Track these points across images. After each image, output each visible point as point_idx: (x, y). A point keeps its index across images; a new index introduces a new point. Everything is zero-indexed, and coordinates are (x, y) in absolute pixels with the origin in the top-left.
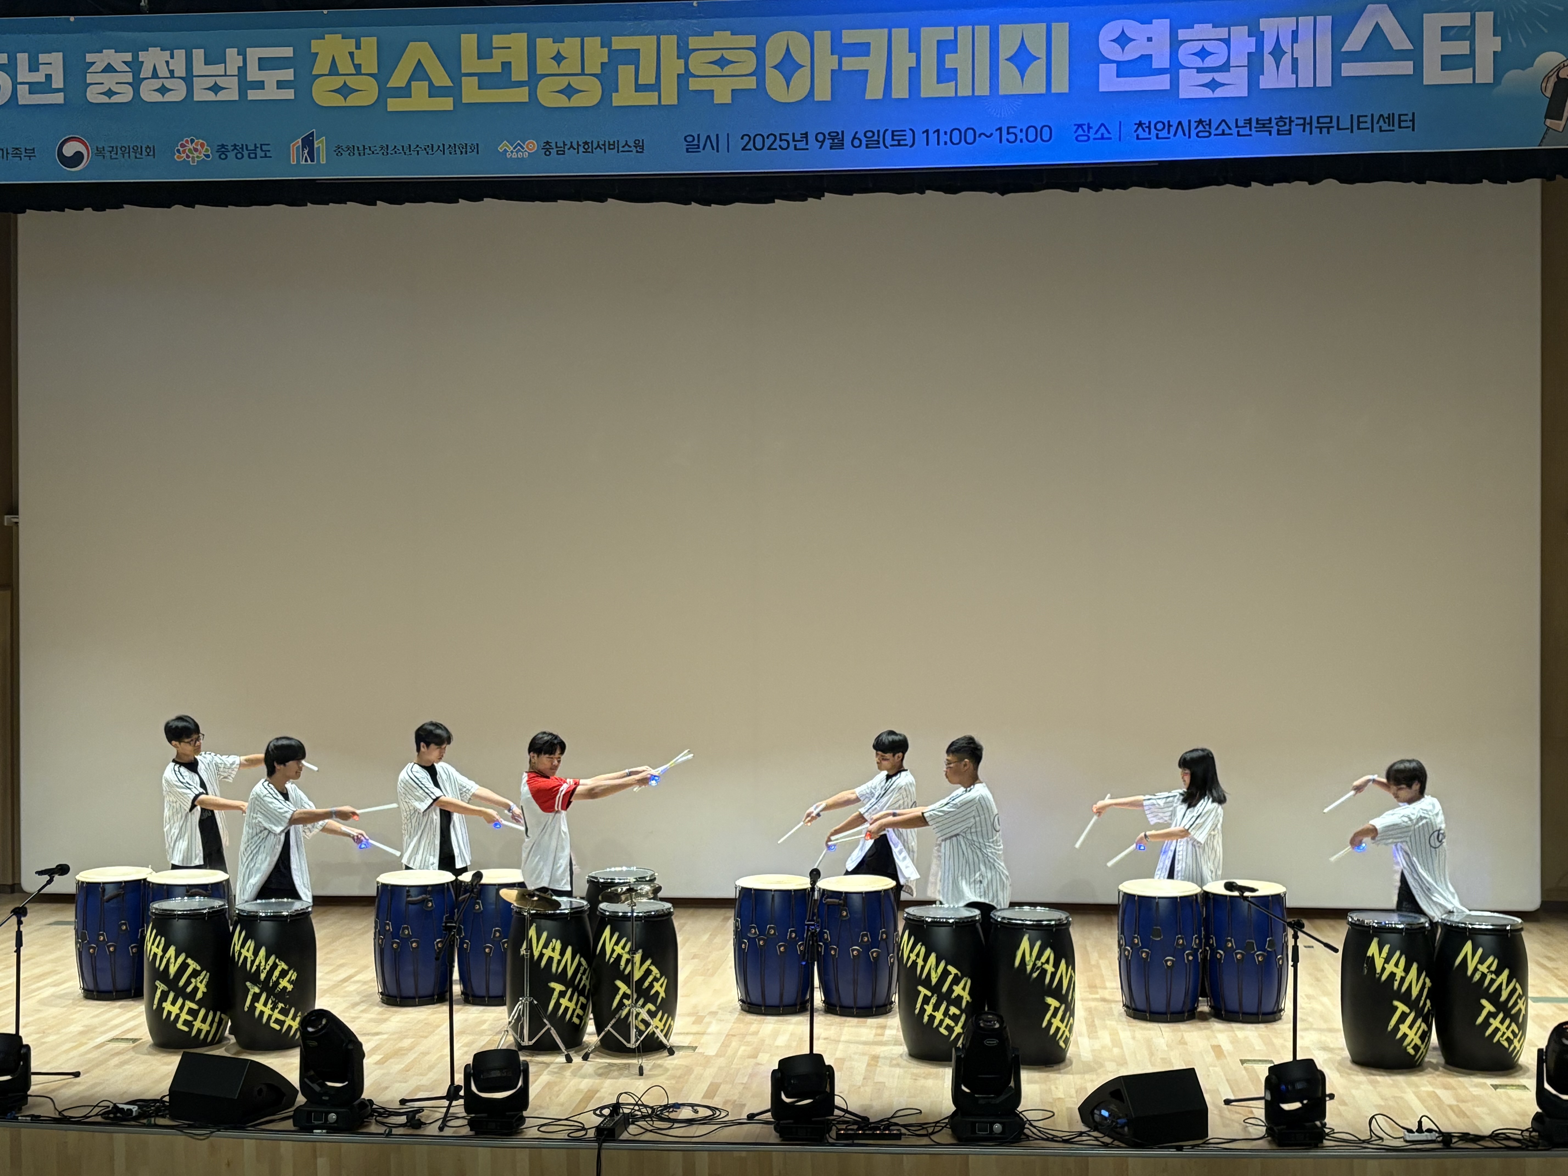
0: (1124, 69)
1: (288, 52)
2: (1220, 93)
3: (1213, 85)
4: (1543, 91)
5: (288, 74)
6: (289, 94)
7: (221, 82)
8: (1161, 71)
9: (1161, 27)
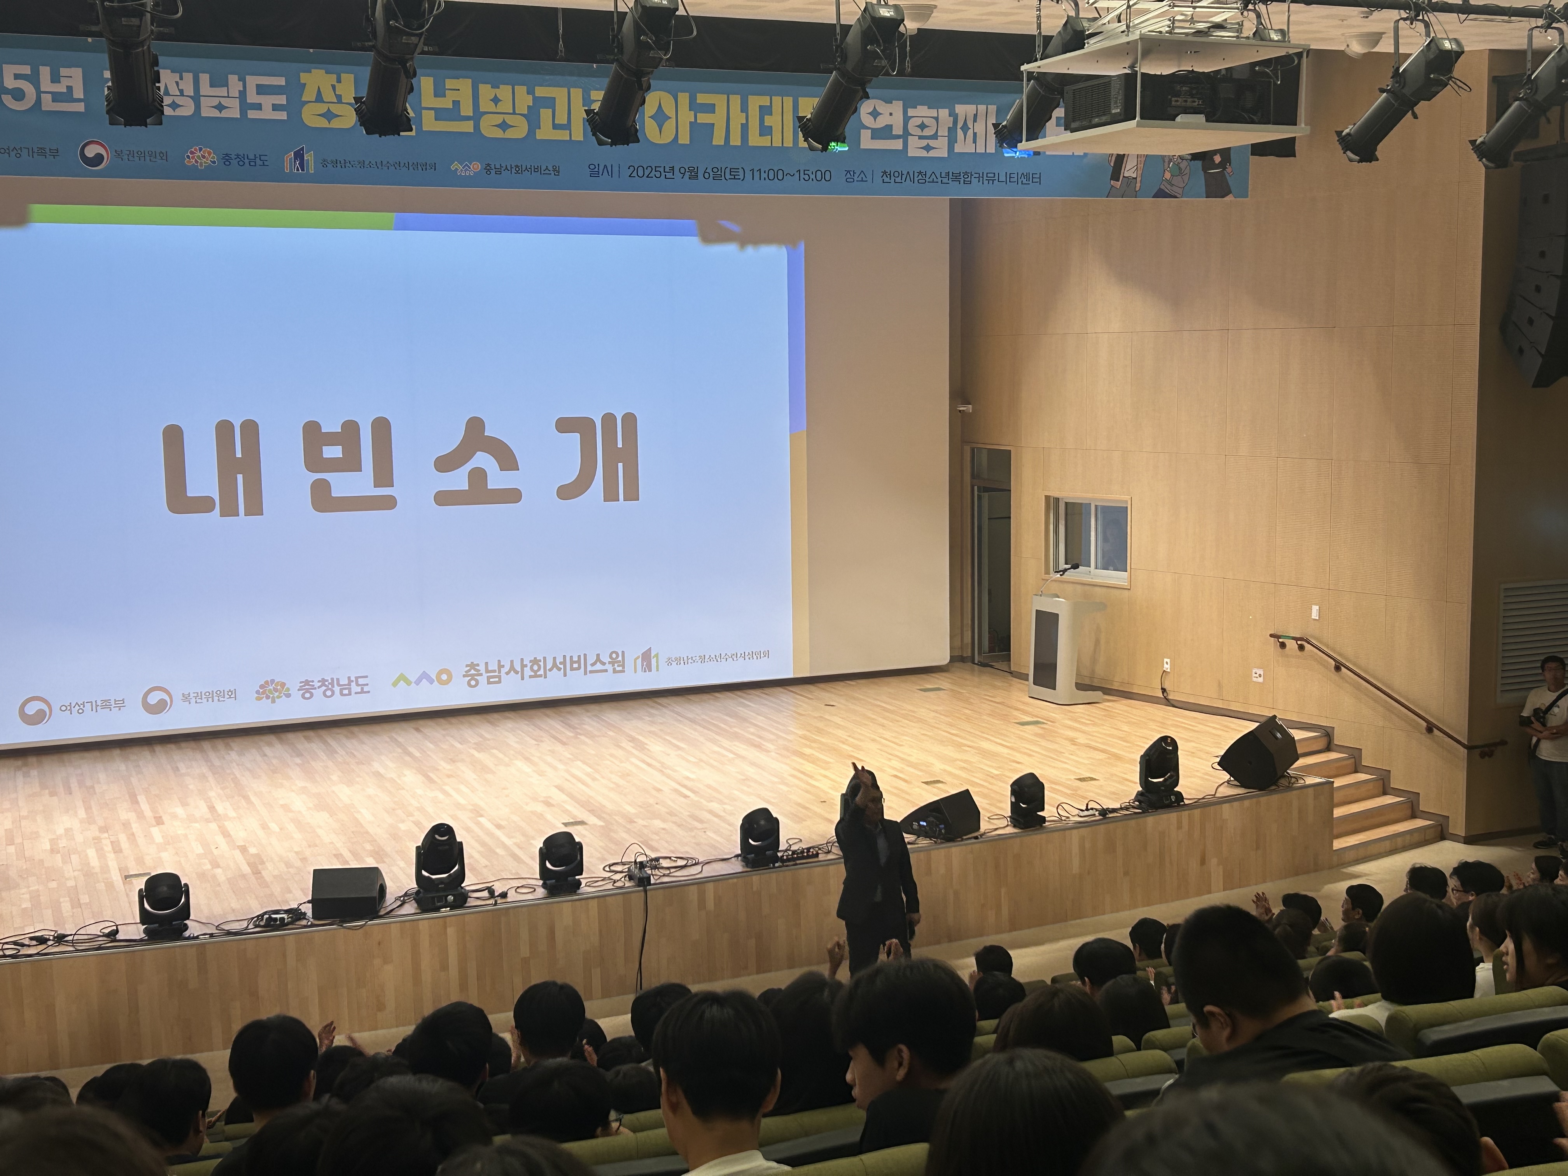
0: (877, 134)
1: (281, 81)
2: (932, 154)
3: (928, 148)
4: (1109, 162)
5: (282, 100)
6: (283, 116)
7: (225, 102)
8: (898, 137)
9: (897, 107)
